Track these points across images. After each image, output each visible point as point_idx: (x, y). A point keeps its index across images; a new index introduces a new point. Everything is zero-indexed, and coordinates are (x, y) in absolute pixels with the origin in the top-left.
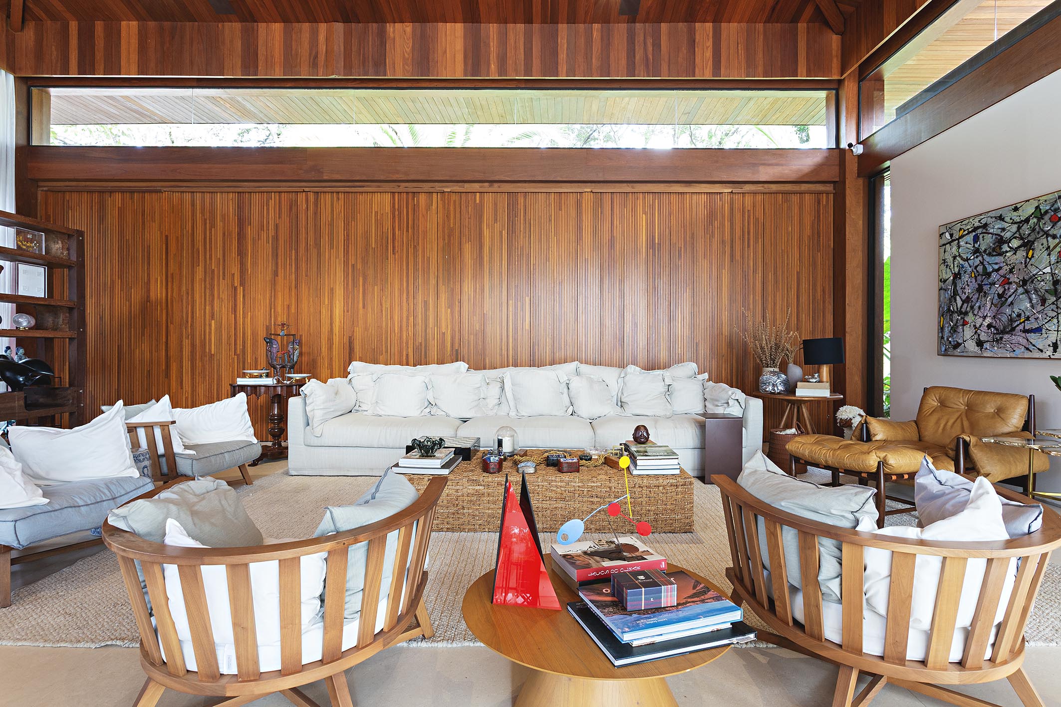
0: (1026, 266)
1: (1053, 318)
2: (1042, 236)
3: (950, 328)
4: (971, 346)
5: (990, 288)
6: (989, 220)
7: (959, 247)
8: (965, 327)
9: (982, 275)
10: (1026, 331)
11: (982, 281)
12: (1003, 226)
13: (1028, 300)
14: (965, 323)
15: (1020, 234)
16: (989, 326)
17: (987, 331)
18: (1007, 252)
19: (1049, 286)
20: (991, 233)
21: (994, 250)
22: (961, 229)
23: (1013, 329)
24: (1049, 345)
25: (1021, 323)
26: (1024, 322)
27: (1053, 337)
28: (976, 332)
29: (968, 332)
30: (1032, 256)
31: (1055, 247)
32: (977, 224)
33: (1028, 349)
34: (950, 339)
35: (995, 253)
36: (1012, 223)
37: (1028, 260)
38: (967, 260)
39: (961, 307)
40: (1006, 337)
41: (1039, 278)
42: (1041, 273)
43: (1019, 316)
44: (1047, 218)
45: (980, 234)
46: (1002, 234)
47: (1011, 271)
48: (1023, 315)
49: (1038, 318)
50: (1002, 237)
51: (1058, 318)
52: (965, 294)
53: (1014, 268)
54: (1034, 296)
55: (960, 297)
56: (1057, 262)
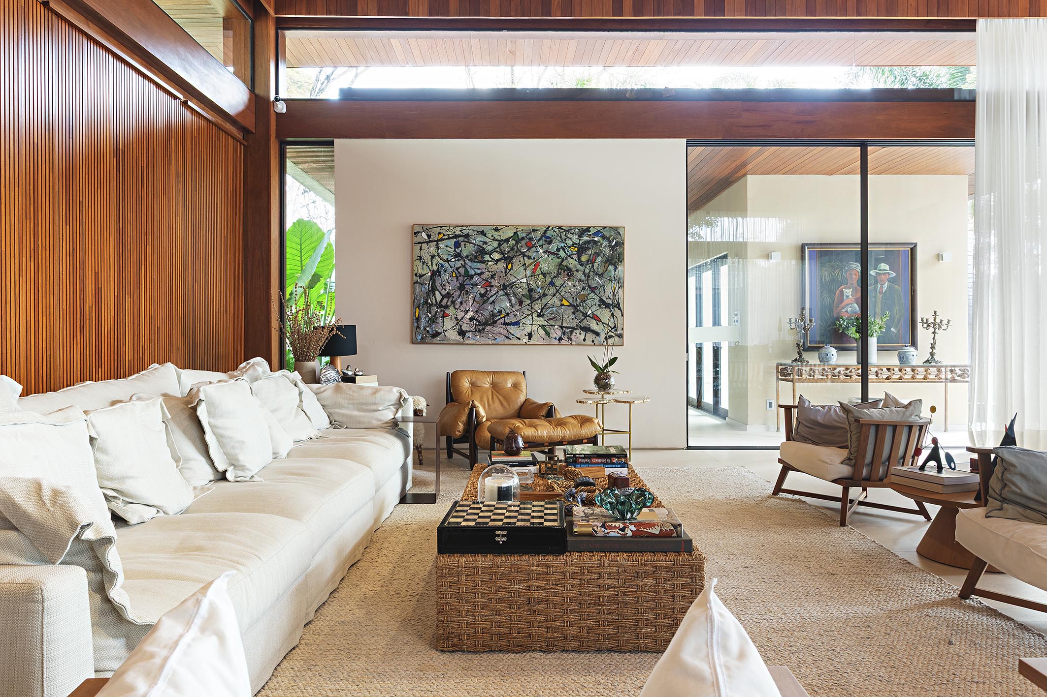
0: (506, 275)
1: (528, 315)
2: (520, 255)
3: (427, 319)
4: (453, 335)
5: (472, 288)
6: (471, 232)
7: (438, 248)
8: (445, 319)
9: (464, 276)
10: (505, 324)
11: (464, 282)
12: (484, 240)
13: (508, 301)
14: (445, 316)
15: (501, 250)
16: (471, 319)
17: (469, 323)
18: (489, 261)
19: (525, 292)
20: (473, 244)
21: (476, 257)
22: (440, 233)
23: (495, 322)
24: (525, 335)
25: (501, 318)
26: (504, 317)
27: (528, 329)
28: (457, 324)
29: (449, 323)
30: (512, 268)
31: (530, 265)
32: (458, 233)
33: (507, 337)
34: (428, 329)
35: (477, 260)
36: (493, 240)
37: (508, 271)
38: (448, 261)
39: (441, 301)
40: (488, 328)
41: (517, 286)
42: (518, 282)
43: (500, 312)
44: (523, 242)
45: (462, 242)
46: (485, 246)
47: (492, 277)
48: (503, 311)
49: (516, 314)
50: (484, 249)
51: (532, 315)
52: (445, 290)
53: (495, 274)
54: (513, 298)
55: (440, 293)
56: (532, 276)
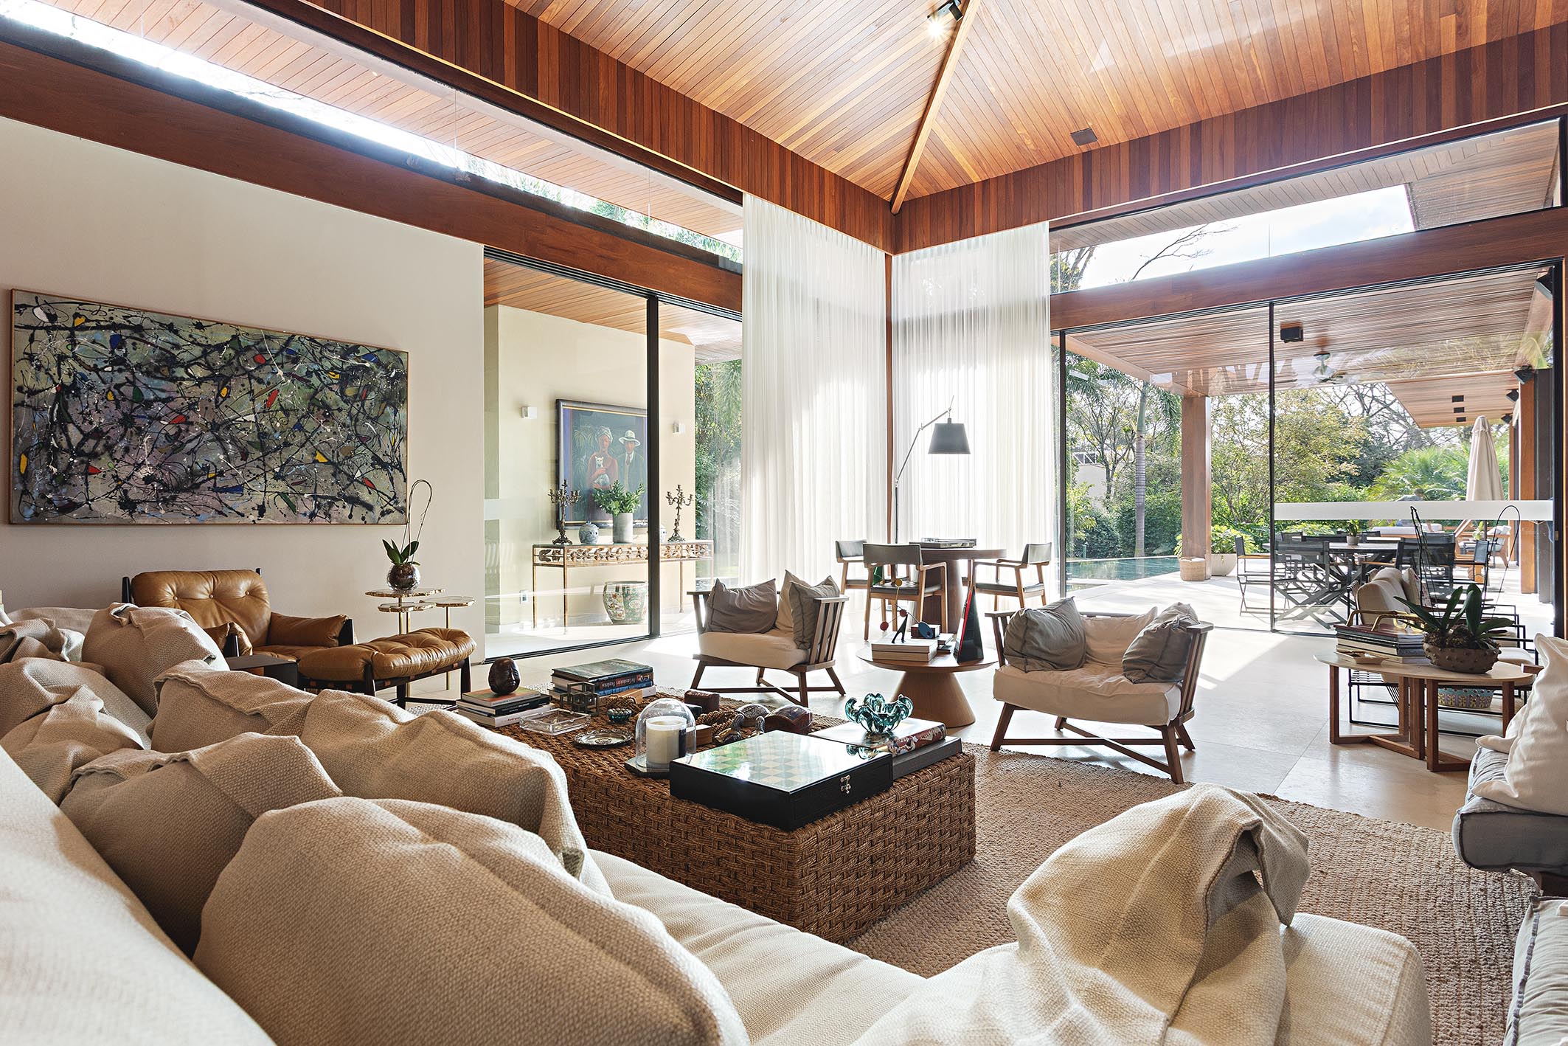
0: (217, 407)
1: (258, 476)
2: (243, 375)
3: (48, 477)
4: (109, 508)
5: (150, 423)
6: (146, 324)
7: (74, 343)
8: (90, 478)
9: (132, 402)
10: (216, 489)
11: (133, 411)
12: (175, 342)
13: (221, 450)
14: (89, 472)
15: (207, 362)
16: (148, 480)
17: (144, 486)
18: (184, 379)
19: (252, 437)
20: (152, 344)
21: (157, 369)
22: (76, 315)
23: (198, 486)
24: (253, 509)
25: (209, 479)
26: (214, 478)
27: (258, 499)
28: (118, 488)
29: (98, 486)
30: (228, 396)
31: (261, 393)
32: (119, 320)
33: (220, 513)
34: (50, 496)
35: (159, 375)
36: (192, 343)
37: (221, 399)
38: (95, 369)
39: (81, 444)
40: (183, 496)
41: (238, 426)
42: (240, 419)
43: (206, 469)
44: (249, 354)
45: (127, 337)
46: (176, 352)
47: (191, 407)
48: (212, 468)
49: (237, 474)
50: (174, 357)
51: (265, 476)
52: (91, 423)
53: (196, 403)
54: (230, 446)
55: (79, 428)
56: (264, 412)
